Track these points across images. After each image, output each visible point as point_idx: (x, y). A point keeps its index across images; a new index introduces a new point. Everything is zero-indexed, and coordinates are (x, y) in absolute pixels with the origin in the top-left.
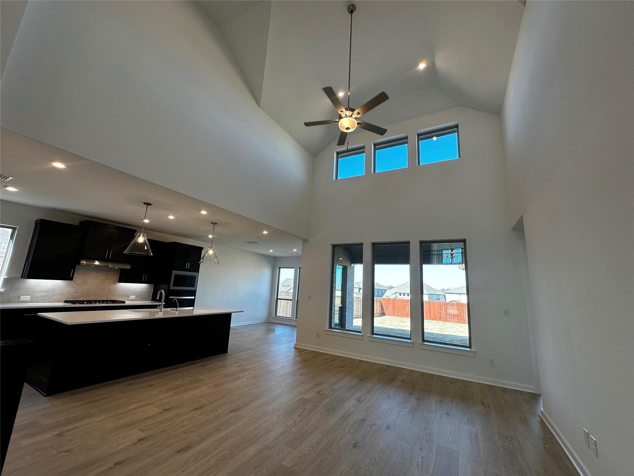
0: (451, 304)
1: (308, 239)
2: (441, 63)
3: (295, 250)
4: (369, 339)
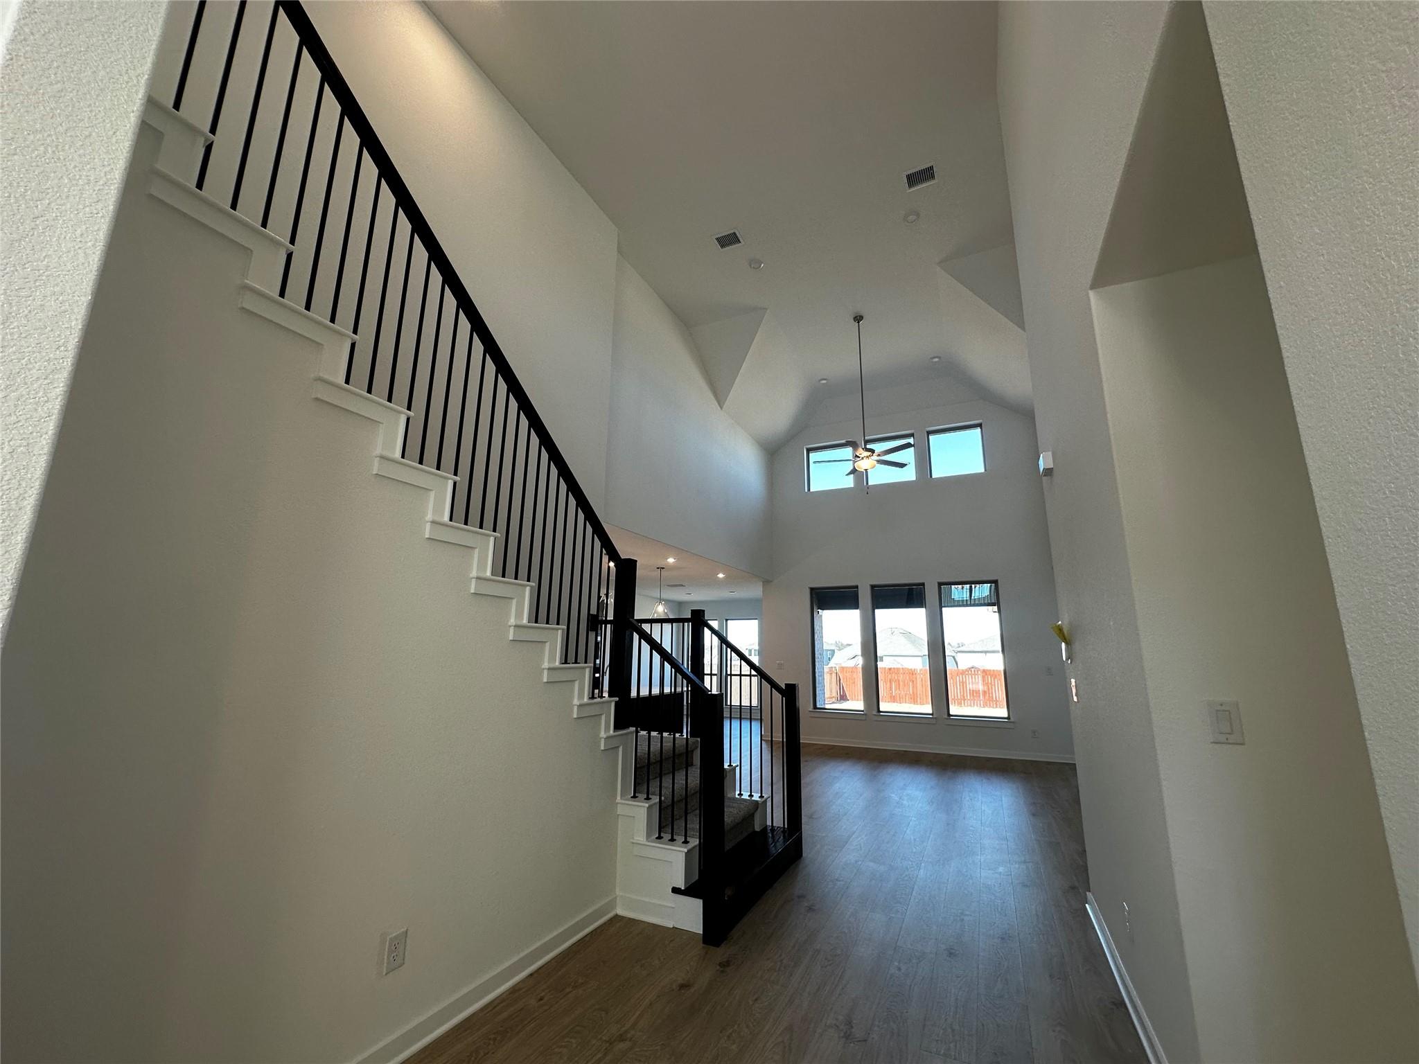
1: (772, 579)
4: (876, 718)
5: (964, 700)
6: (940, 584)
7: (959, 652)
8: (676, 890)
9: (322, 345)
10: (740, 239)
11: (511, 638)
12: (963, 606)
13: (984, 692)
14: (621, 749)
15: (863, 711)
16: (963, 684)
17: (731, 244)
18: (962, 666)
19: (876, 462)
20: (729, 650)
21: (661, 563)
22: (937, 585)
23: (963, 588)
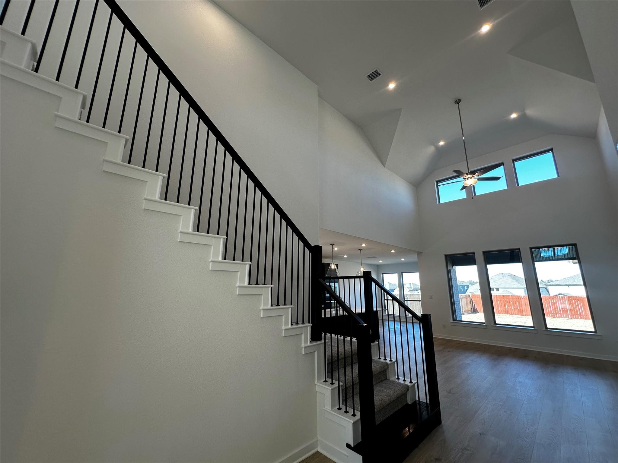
0: (557, 297)
1: (422, 252)
2: (530, 112)
3: (403, 259)
4: (494, 328)
5: (556, 314)
6: (531, 249)
7: (550, 285)
8: (348, 446)
9: (108, 143)
10: (380, 73)
11: (237, 294)
12: (550, 260)
13: (571, 310)
14: (316, 353)
15: (484, 323)
16: (554, 304)
17: (376, 77)
18: (552, 294)
19: (477, 180)
20: (385, 294)
21: (359, 247)
22: (529, 249)
23: (548, 250)
